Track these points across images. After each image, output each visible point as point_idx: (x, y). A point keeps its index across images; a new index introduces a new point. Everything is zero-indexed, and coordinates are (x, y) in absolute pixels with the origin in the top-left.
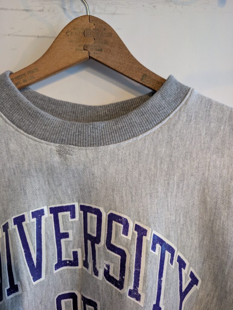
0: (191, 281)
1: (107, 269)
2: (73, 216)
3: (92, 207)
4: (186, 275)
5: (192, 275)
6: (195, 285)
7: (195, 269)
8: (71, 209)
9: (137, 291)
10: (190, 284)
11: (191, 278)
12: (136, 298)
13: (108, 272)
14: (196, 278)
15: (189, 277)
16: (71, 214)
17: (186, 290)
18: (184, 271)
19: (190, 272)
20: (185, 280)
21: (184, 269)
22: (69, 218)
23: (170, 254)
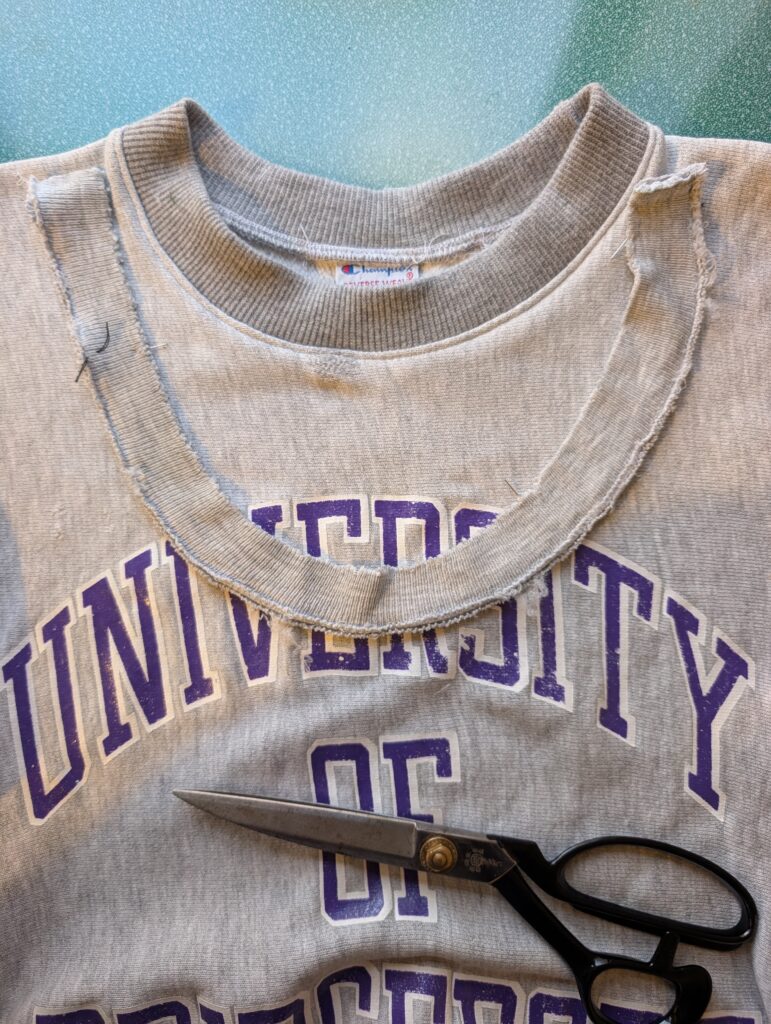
0: (726, 667)
1: (467, 647)
2: (355, 530)
3: (410, 503)
4: (704, 649)
5: (723, 649)
6: (741, 678)
7: (726, 631)
8: (351, 509)
9: (553, 681)
10: (722, 675)
11: (723, 656)
12: (553, 695)
13: (471, 653)
14: (737, 657)
15: (716, 655)
16: (349, 523)
17: (714, 689)
18: (696, 641)
19: (715, 640)
20: (706, 663)
21: (695, 632)
22: (346, 533)
23: (636, 593)
